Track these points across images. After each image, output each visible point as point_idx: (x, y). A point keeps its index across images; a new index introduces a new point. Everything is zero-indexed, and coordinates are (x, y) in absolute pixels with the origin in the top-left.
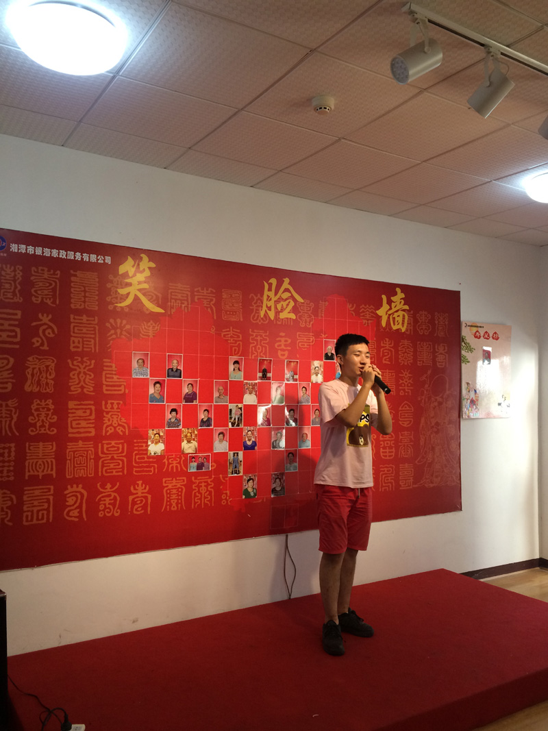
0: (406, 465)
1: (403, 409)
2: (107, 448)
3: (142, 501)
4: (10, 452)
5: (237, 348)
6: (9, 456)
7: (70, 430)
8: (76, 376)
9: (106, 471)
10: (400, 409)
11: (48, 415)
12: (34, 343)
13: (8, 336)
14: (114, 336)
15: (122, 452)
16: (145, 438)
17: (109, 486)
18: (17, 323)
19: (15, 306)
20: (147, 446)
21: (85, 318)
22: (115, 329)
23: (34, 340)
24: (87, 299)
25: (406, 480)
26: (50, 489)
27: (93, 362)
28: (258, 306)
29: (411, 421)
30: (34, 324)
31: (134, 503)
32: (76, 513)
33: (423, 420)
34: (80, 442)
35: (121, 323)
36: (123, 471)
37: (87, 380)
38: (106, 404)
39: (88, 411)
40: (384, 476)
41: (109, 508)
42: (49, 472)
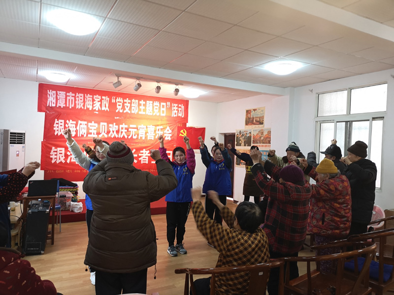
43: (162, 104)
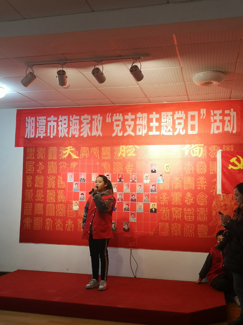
0: (202, 225)
1: (200, 196)
2: (59, 207)
3: (70, 226)
4: (30, 206)
5: (108, 170)
6: (30, 207)
7: (47, 200)
8: (49, 182)
9: (58, 214)
10: (198, 196)
11: (41, 194)
12: (37, 172)
13: (31, 170)
14: (62, 168)
15: (64, 208)
16: (72, 203)
17: (59, 220)
18: (33, 165)
19: (33, 160)
20: (72, 207)
21: (52, 162)
22: (62, 165)
23: (38, 171)
24: (53, 156)
25: (202, 233)
26: (41, 219)
27: (55, 177)
28: (117, 152)
29: (205, 203)
30: (37, 165)
31: (67, 227)
32: (48, 228)
33: (214, 203)
34: (50, 204)
35: (64, 163)
36: (64, 215)
37: (53, 183)
38: (59, 191)
39: (53, 194)
40: (187, 229)
41: (59, 227)
42: (41, 213)
43: (190, 113)
